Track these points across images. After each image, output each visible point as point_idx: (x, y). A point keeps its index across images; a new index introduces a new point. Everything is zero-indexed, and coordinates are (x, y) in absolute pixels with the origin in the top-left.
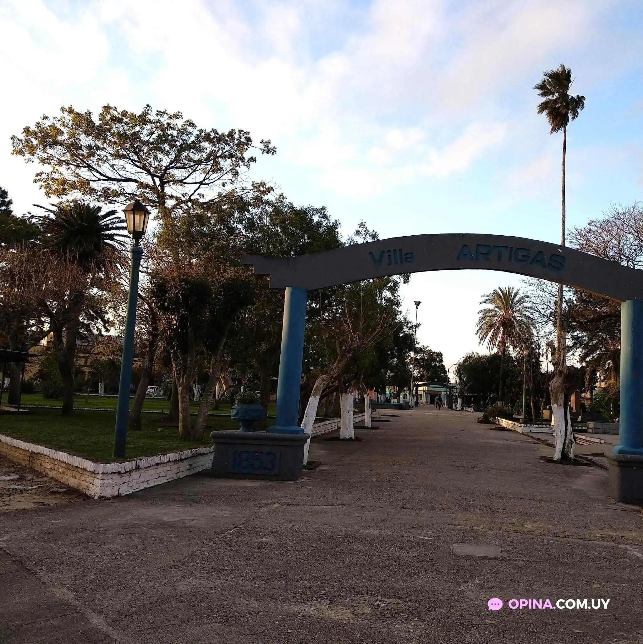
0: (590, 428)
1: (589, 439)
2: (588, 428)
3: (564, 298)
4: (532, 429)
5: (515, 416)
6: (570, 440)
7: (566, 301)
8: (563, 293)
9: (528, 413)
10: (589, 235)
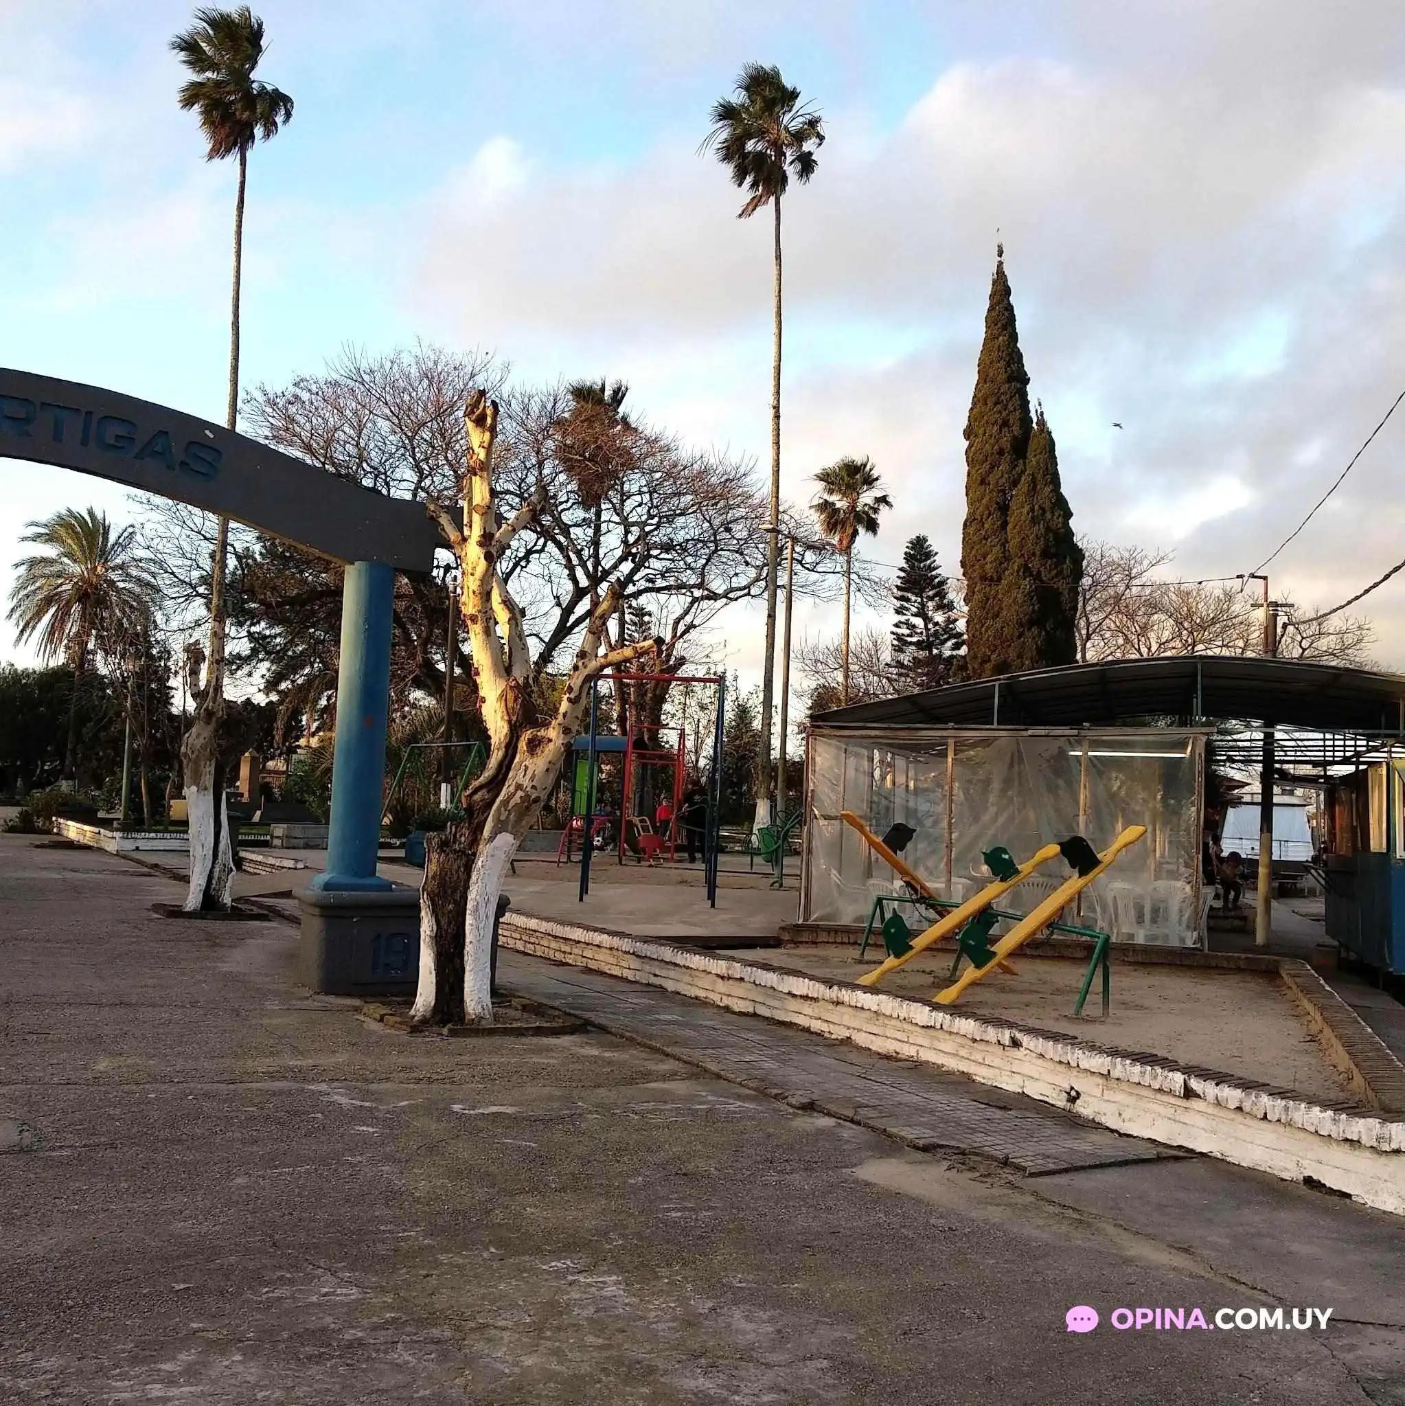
0: (277, 837)
1: (271, 861)
2: (272, 837)
3: (232, 546)
4: (142, 844)
5: (101, 814)
6: (224, 865)
7: (236, 553)
8: (229, 534)
9: (134, 805)
10: (292, 410)
